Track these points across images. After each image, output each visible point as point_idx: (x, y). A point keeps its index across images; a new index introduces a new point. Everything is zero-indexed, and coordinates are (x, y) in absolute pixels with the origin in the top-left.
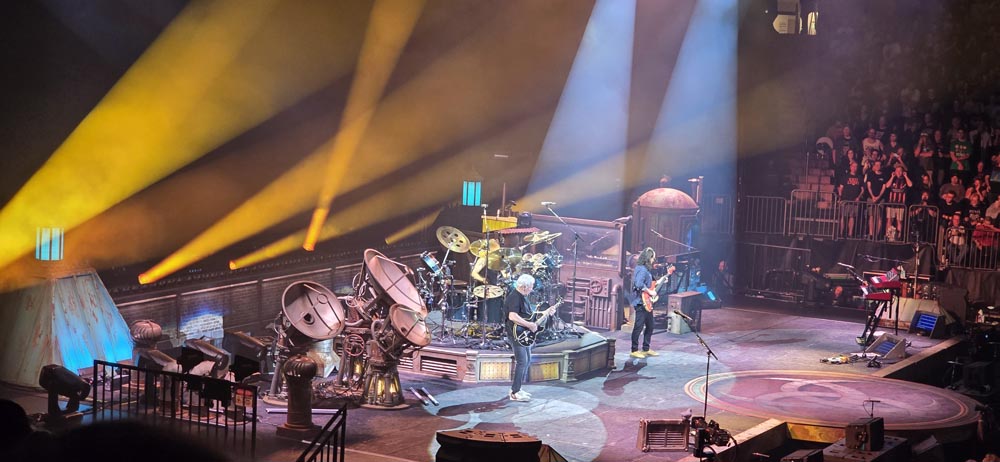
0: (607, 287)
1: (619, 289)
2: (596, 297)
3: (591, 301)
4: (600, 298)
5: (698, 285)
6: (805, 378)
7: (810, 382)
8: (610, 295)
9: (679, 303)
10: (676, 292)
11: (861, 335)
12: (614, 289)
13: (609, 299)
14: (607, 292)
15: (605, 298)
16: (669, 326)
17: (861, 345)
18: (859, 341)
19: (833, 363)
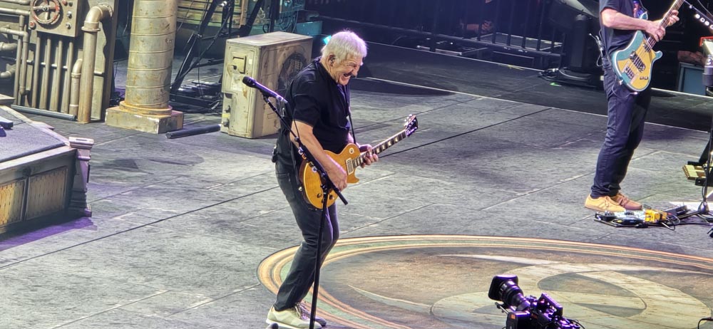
0: (73, 11)
1: (105, 19)
2: (43, 37)
3: (31, 47)
4: (55, 39)
5: (301, 17)
6: (558, 255)
7: (567, 268)
8: (80, 35)
9: (253, 61)
10: (245, 31)
11: (697, 159)
12: (91, 18)
13: (78, 41)
14: (73, 22)
15: (66, 40)
16: (225, 116)
17: (699, 182)
18: (693, 172)
19: (627, 224)
